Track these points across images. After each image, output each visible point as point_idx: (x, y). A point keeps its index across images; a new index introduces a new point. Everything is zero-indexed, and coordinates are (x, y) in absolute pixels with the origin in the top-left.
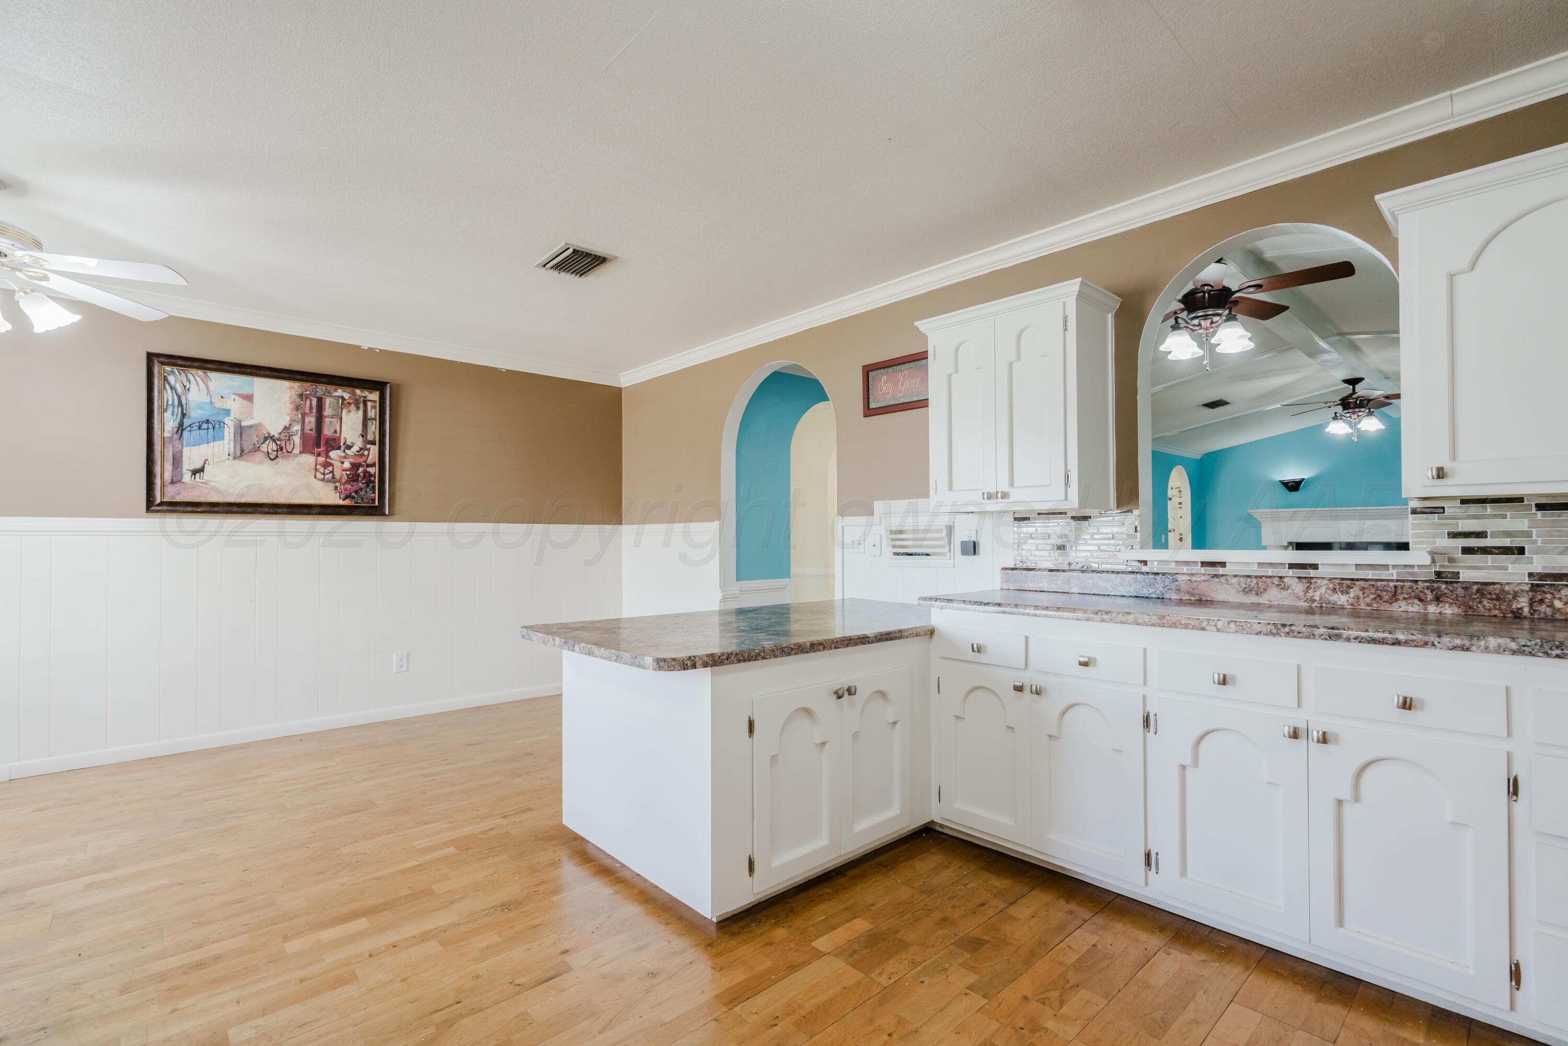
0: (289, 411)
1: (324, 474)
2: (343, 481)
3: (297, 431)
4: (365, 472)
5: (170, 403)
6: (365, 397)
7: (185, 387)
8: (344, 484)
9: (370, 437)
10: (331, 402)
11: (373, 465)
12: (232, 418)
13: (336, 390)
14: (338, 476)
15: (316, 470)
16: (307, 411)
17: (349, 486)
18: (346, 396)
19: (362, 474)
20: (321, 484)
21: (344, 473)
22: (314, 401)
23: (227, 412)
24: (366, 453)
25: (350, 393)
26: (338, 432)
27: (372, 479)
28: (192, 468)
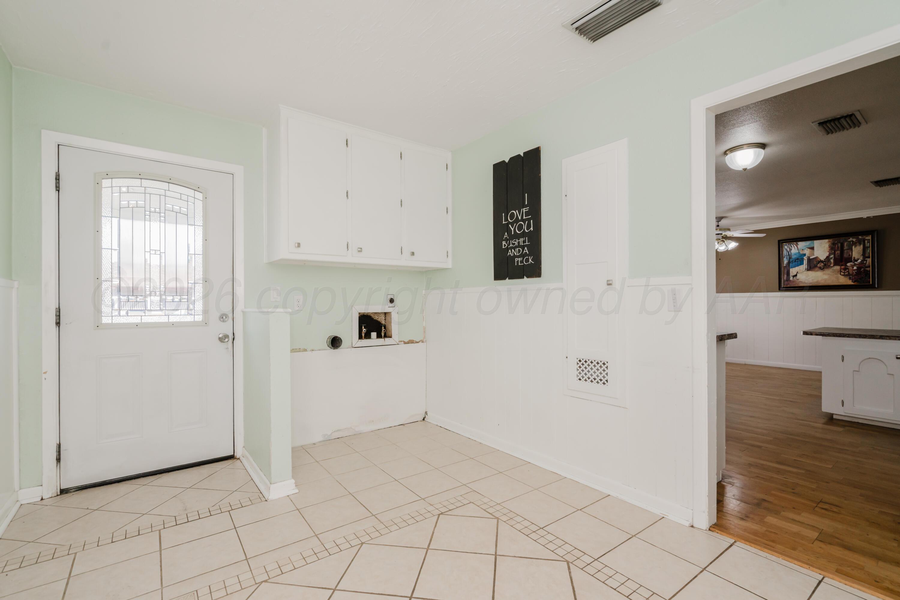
0: (828, 250)
1: (844, 273)
2: (854, 275)
3: (832, 257)
4: (865, 270)
5: (786, 255)
6: (864, 239)
7: (790, 249)
8: (854, 276)
9: (867, 255)
10: (847, 244)
11: (869, 267)
12: (806, 256)
13: (849, 239)
14: (851, 272)
15: (841, 272)
16: (836, 249)
17: (856, 277)
18: (854, 240)
19: (863, 271)
20: (843, 277)
21: (854, 271)
22: (839, 245)
23: (805, 255)
24: (865, 262)
25: (856, 238)
26: (851, 255)
27: (869, 273)
28: (793, 275)
